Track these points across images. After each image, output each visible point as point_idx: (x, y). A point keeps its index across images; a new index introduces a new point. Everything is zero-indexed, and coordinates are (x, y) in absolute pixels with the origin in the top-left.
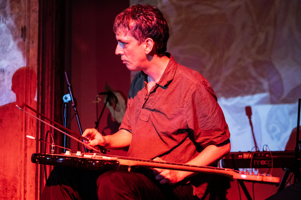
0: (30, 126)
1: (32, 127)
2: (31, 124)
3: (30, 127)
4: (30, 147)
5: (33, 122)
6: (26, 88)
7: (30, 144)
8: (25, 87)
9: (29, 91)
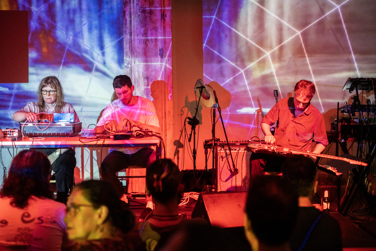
0: (168, 115)
1: (169, 117)
2: (169, 114)
3: (168, 117)
4: (169, 129)
5: (170, 113)
6: (164, 91)
7: (169, 127)
8: (163, 89)
9: (167, 93)
